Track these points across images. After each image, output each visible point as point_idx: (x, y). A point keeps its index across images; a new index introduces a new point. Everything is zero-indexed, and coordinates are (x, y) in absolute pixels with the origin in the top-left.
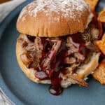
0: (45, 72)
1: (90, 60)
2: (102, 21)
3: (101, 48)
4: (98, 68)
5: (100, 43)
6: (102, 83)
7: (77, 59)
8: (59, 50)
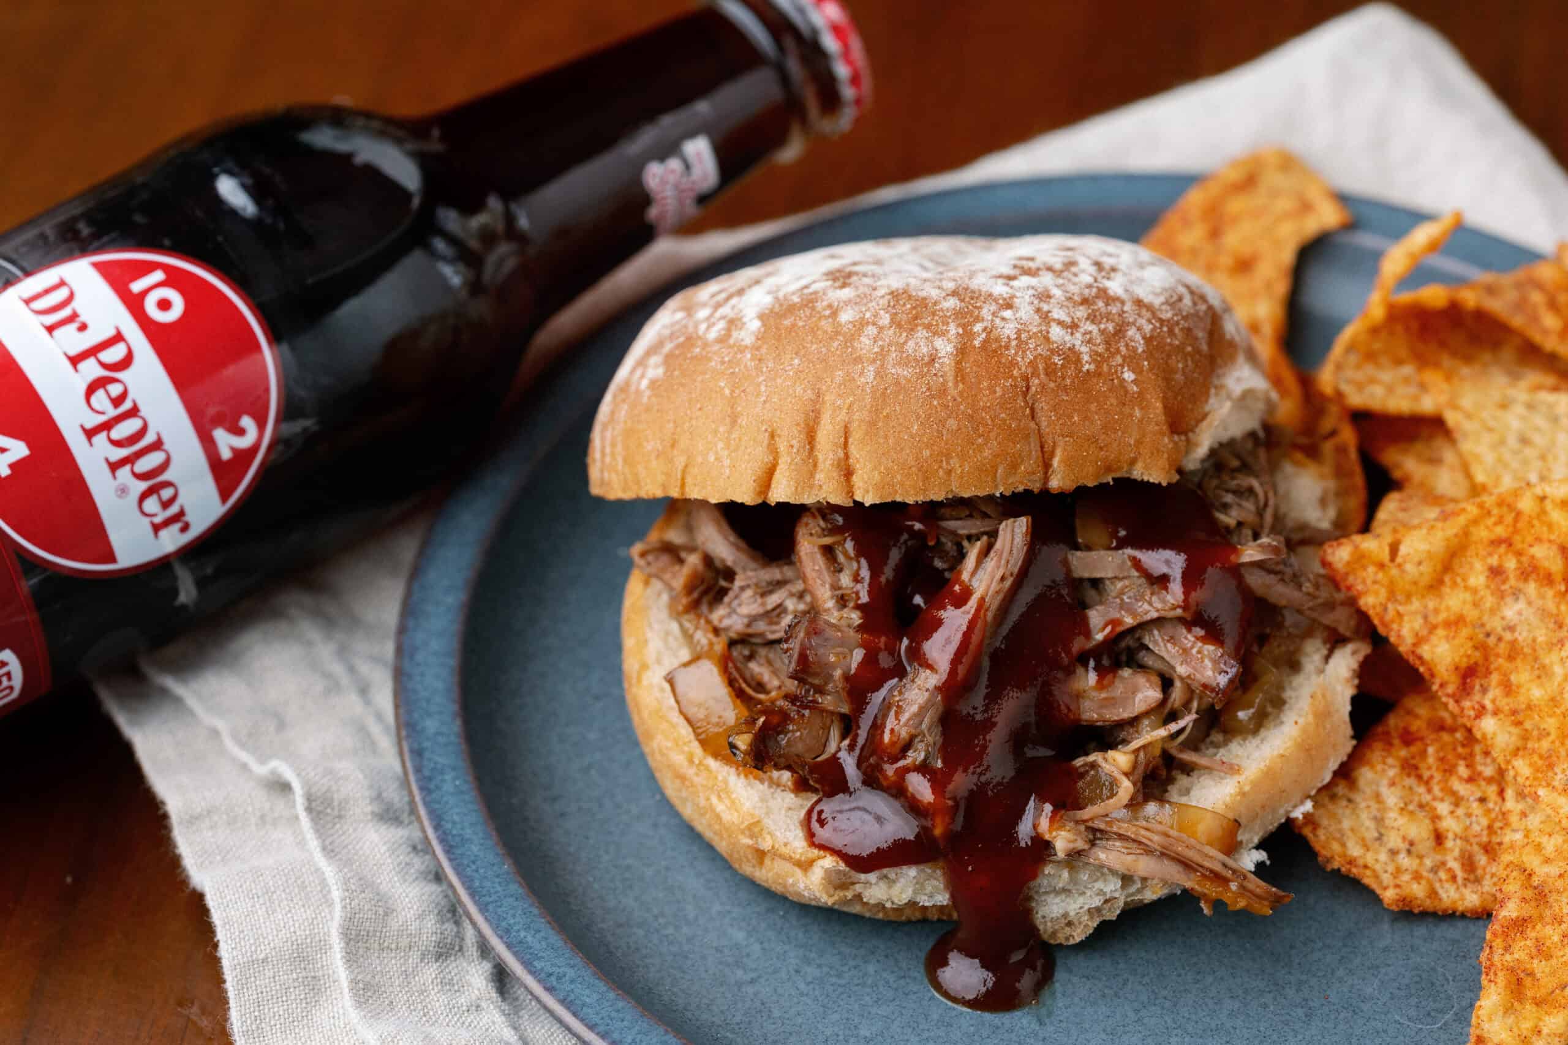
0: (898, 791)
1: (1279, 703)
2: (1356, 399)
3: (1369, 602)
4: (1345, 773)
5: (1360, 559)
6: (1389, 895)
7: (1166, 683)
8: (1010, 597)
